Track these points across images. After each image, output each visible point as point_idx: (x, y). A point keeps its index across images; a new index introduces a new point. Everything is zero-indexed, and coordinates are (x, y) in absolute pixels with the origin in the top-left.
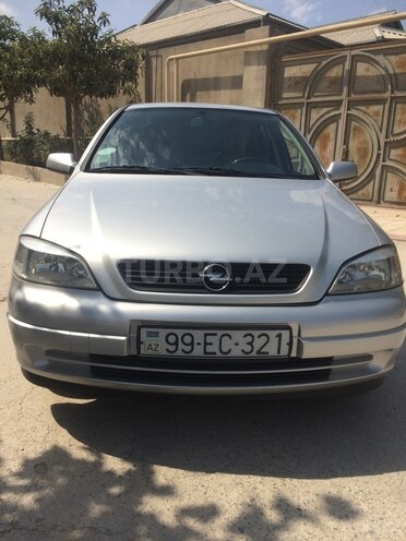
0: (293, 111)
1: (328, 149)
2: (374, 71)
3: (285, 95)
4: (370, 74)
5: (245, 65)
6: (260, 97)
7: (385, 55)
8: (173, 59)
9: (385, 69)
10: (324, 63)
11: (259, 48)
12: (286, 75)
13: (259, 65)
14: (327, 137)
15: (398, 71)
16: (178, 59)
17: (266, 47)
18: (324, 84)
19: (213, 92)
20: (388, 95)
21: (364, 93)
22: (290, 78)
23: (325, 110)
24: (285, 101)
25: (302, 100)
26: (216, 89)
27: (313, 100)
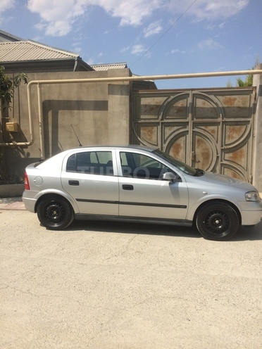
0: (150, 128)
1: (180, 154)
2: (208, 105)
3: (142, 117)
4: (206, 106)
5: (109, 94)
6: (124, 117)
7: (215, 95)
8: (36, 83)
9: (216, 104)
10: (172, 97)
11: (121, 83)
12: (142, 103)
13: (122, 94)
14: (179, 146)
15: (225, 106)
16: (40, 84)
17: (127, 83)
18: (173, 111)
19: (76, 111)
20: (220, 120)
21: (203, 118)
22: (146, 105)
23: (176, 128)
24: (143, 121)
25: (157, 121)
26: (79, 109)
27: (165, 121)
